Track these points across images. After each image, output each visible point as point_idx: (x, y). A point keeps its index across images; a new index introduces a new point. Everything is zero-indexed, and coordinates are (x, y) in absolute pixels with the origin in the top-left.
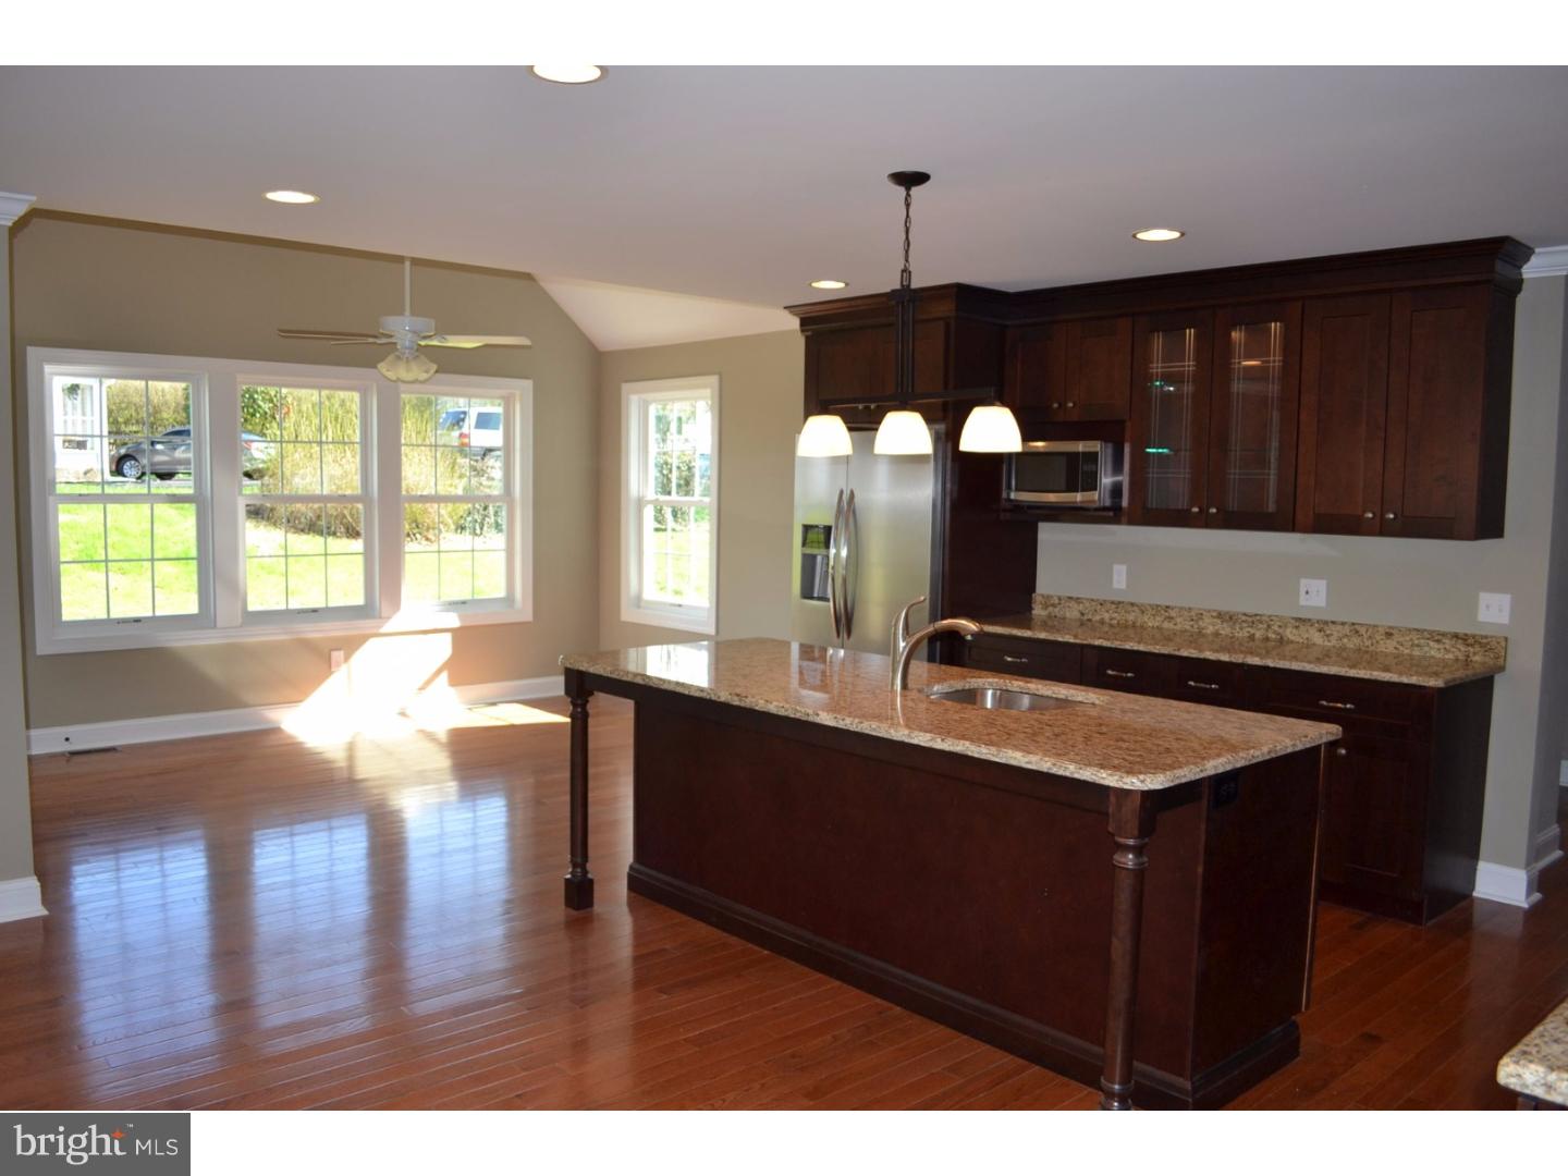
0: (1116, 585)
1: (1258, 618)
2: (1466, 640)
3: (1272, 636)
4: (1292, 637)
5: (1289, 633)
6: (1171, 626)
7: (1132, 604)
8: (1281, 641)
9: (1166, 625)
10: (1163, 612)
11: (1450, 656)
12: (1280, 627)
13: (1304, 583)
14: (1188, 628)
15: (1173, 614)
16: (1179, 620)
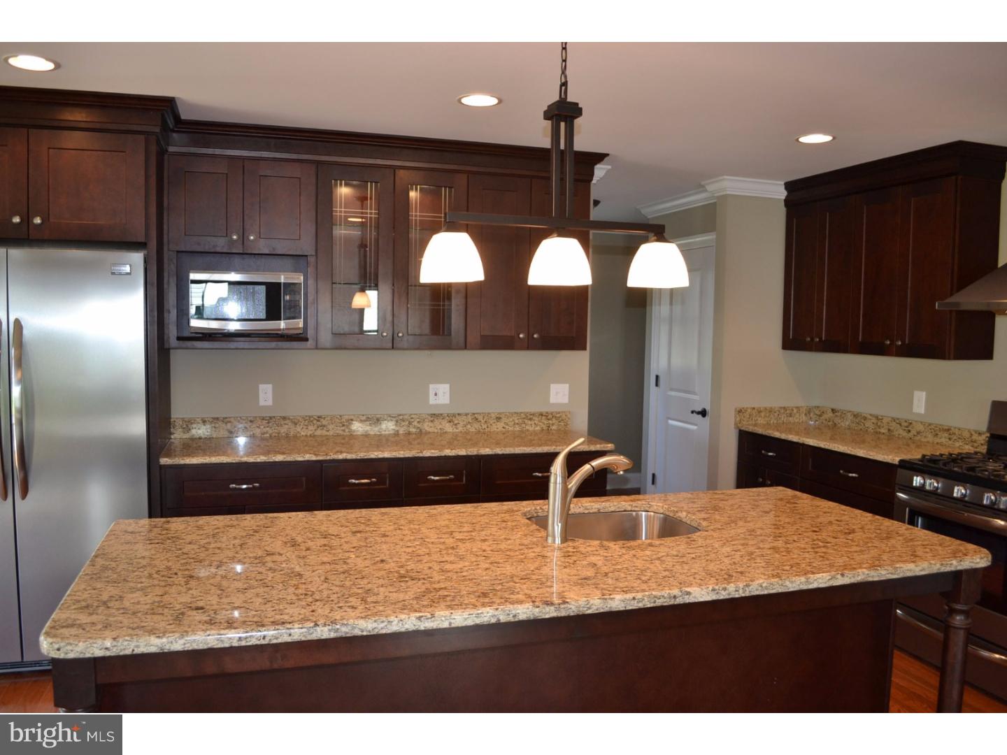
0: (262, 403)
1: (401, 417)
2: (547, 416)
3: (413, 430)
4: (428, 429)
5: (427, 427)
6: (324, 433)
7: (284, 418)
8: (421, 433)
9: (319, 432)
10: (315, 422)
11: (538, 428)
12: (418, 422)
13: (432, 388)
14: (341, 433)
15: (324, 422)
16: (331, 427)
